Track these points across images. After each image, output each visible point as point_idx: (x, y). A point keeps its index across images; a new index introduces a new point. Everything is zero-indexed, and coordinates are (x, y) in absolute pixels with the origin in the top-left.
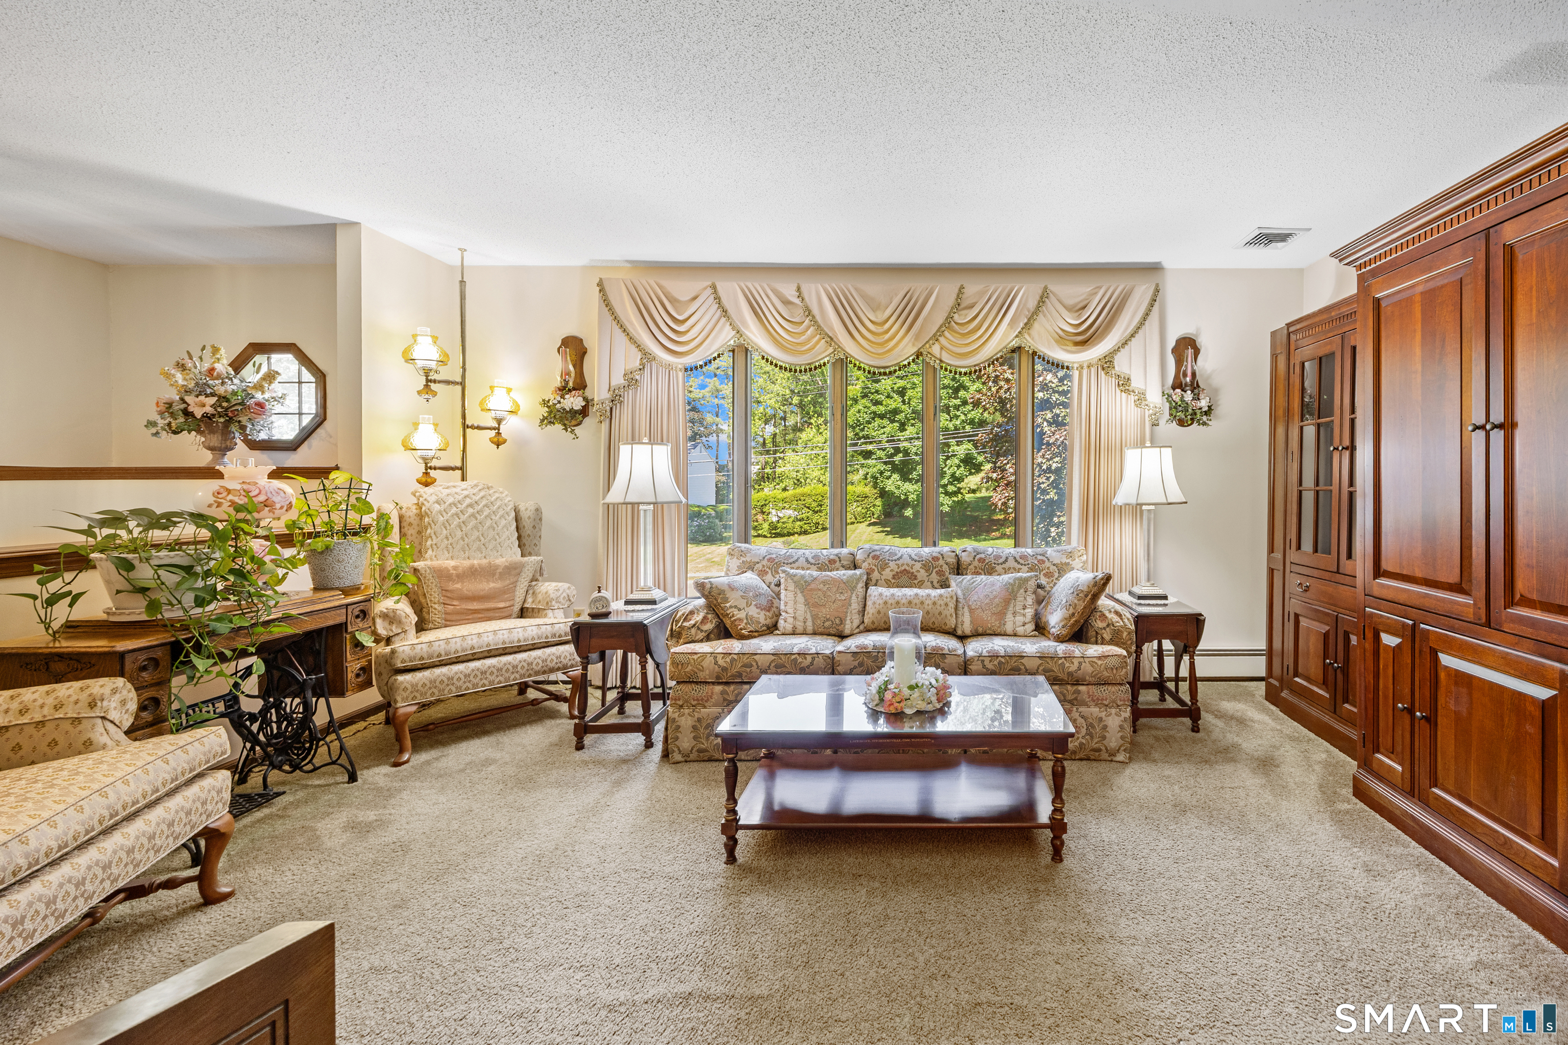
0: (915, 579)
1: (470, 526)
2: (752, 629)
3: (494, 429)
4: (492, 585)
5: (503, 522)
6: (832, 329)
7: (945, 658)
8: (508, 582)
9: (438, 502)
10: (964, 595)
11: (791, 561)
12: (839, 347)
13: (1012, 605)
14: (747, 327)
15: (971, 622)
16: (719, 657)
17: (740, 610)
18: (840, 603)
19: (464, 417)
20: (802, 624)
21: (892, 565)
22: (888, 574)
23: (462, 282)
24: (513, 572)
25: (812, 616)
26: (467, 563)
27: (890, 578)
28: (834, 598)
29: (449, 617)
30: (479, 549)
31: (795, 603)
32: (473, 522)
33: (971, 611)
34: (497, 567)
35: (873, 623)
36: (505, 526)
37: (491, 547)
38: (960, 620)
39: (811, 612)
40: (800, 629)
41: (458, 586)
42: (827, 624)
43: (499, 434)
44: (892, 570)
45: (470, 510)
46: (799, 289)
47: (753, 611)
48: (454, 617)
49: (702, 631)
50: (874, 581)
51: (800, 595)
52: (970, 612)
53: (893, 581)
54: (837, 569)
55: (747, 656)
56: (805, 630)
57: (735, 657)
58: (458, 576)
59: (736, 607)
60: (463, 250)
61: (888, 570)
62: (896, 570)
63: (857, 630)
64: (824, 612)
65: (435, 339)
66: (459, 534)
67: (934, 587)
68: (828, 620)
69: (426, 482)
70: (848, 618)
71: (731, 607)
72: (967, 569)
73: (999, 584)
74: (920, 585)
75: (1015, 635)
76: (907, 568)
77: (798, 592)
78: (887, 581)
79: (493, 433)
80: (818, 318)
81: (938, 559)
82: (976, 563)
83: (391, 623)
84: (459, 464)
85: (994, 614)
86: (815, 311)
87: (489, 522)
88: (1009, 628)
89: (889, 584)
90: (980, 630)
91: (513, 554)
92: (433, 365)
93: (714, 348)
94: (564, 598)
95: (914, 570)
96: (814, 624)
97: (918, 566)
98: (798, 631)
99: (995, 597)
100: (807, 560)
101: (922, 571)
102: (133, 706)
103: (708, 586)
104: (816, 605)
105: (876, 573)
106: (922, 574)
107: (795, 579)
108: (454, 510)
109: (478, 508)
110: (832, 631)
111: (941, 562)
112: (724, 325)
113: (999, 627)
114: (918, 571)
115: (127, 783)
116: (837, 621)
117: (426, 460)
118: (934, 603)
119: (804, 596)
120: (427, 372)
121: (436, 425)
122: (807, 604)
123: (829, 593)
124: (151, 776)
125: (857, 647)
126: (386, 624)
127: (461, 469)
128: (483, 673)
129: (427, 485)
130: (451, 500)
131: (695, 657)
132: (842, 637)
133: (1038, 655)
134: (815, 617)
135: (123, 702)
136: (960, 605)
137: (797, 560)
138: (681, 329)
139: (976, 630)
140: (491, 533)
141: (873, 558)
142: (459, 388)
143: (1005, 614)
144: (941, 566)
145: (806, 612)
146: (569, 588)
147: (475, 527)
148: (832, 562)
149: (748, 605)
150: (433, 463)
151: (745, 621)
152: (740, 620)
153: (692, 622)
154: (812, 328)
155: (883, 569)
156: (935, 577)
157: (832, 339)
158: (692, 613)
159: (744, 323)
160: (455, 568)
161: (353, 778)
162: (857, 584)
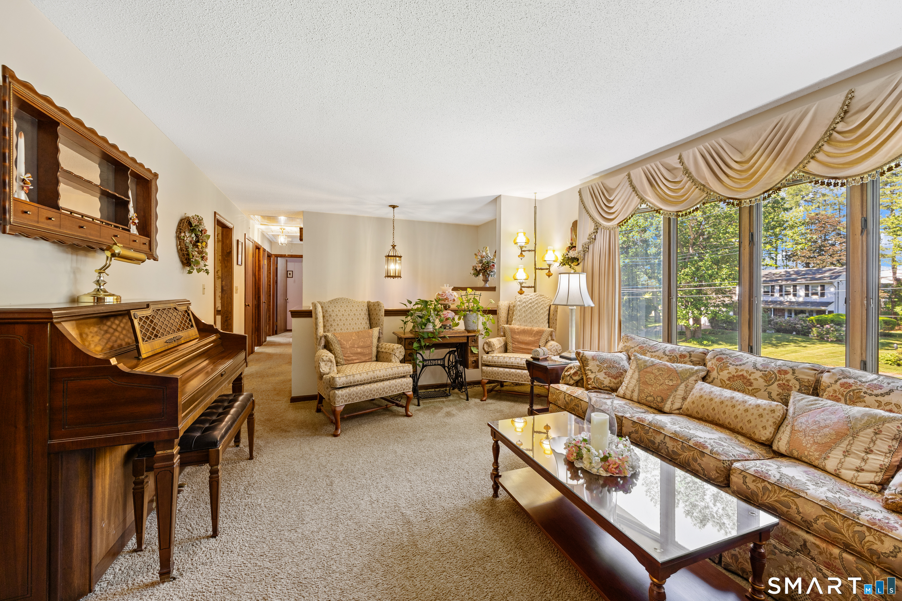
0: (750, 385)
1: (528, 312)
2: (595, 386)
3: (547, 269)
4: (530, 338)
5: (542, 311)
6: (705, 179)
7: (704, 456)
8: (536, 338)
9: (520, 301)
10: (794, 413)
11: (653, 350)
12: (711, 191)
13: (846, 442)
14: (647, 194)
15: (788, 442)
16: (567, 395)
17: (592, 372)
18: (666, 387)
19: (535, 265)
20: (630, 393)
21: (732, 368)
22: (724, 375)
23: (535, 207)
24: (540, 334)
25: (639, 390)
26: (522, 327)
27: (725, 379)
28: (662, 381)
29: (514, 349)
30: (530, 322)
31: (631, 378)
32: (530, 310)
33: (793, 431)
34: (534, 331)
35: (688, 409)
36: (542, 313)
37: (535, 322)
38: (778, 436)
39: (639, 387)
40: (628, 396)
41: (518, 337)
42: (649, 399)
43: (549, 271)
44: (729, 373)
45: (530, 305)
46: (680, 158)
47: (601, 376)
48: (516, 350)
49: (573, 379)
50: (711, 379)
51: (637, 373)
52: (791, 432)
53: (727, 382)
54: (685, 363)
55: (578, 400)
56: (631, 397)
57: (573, 398)
58: (518, 332)
59: (591, 370)
60: (535, 193)
61: (726, 372)
62: (734, 373)
63: (677, 412)
64: (650, 390)
65: (525, 234)
66: (524, 315)
67: (770, 398)
68: (651, 396)
69: (521, 293)
70: (670, 400)
71: (588, 370)
72: (824, 391)
73: (842, 414)
74: (754, 393)
75: (837, 476)
76: (745, 374)
77: (637, 371)
78: (722, 381)
79: (547, 271)
80: (694, 173)
81: (786, 372)
82: (837, 387)
83: (489, 346)
84: (533, 285)
85: (815, 442)
86: (692, 169)
87: (535, 311)
88: (831, 464)
89: (723, 385)
90: (795, 454)
91: (545, 327)
92: (523, 244)
93: (629, 212)
94: (554, 350)
95: (751, 378)
96: (639, 395)
97: (758, 374)
98: (626, 397)
99: (826, 426)
100: (664, 353)
101: (761, 380)
102: (403, 353)
103: (581, 355)
104: (645, 383)
105: (715, 372)
106: (760, 383)
107: (639, 362)
108: (524, 304)
109: (533, 304)
110: (654, 405)
111: (789, 376)
112: (634, 197)
113: (817, 459)
114: (756, 379)
115: (380, 371)
116: (659, 399)
117: (521, 284)
118: (746, 410)
119: (639, 375)
120: (521, 247)
121: (525, 269)
122: (639, 380)
123: (660, 378)
124: (387, 372)
125: (638, 418)
126: (487, 347)
127: (534, 287)
128: (510, 374)
129: (521, 294)
130: (524, 300)
131: (558, 391)
132: (661, 411)
133: (823, 504)
134: (641, 391)
135: (400, 352)
136: (786, 422)
137: (657, 351)
138: (611, 205)
139: (791, 452)
140: (536, 316)
141: (717, 360)
142: (534, 252)
143: (831, 449)
144: (788, 381)
145: (635, 385)
146: (557, 346)
147: (530, 313)
148: (682, 356)
149: (599, 371)
150: (524, 285)
151: (593, 380)
152: (590, 379)
153: (569, 373)
154: (689, 183)
155: (722, 370)
156: (775, 389)
157: (704, 186)
158: (571, 368)
159: (645, 191)
160: (518, 329)
161: (467, 400)
162: (690, 376)
